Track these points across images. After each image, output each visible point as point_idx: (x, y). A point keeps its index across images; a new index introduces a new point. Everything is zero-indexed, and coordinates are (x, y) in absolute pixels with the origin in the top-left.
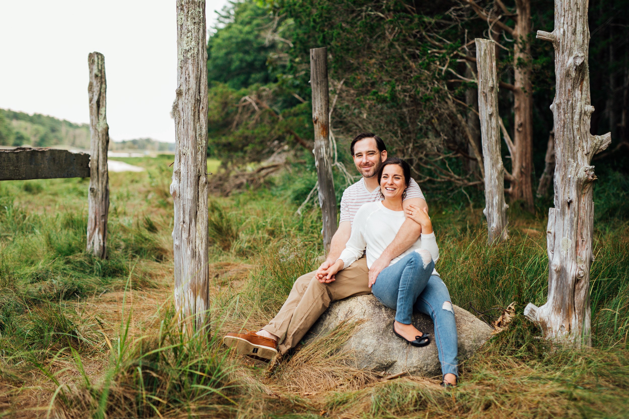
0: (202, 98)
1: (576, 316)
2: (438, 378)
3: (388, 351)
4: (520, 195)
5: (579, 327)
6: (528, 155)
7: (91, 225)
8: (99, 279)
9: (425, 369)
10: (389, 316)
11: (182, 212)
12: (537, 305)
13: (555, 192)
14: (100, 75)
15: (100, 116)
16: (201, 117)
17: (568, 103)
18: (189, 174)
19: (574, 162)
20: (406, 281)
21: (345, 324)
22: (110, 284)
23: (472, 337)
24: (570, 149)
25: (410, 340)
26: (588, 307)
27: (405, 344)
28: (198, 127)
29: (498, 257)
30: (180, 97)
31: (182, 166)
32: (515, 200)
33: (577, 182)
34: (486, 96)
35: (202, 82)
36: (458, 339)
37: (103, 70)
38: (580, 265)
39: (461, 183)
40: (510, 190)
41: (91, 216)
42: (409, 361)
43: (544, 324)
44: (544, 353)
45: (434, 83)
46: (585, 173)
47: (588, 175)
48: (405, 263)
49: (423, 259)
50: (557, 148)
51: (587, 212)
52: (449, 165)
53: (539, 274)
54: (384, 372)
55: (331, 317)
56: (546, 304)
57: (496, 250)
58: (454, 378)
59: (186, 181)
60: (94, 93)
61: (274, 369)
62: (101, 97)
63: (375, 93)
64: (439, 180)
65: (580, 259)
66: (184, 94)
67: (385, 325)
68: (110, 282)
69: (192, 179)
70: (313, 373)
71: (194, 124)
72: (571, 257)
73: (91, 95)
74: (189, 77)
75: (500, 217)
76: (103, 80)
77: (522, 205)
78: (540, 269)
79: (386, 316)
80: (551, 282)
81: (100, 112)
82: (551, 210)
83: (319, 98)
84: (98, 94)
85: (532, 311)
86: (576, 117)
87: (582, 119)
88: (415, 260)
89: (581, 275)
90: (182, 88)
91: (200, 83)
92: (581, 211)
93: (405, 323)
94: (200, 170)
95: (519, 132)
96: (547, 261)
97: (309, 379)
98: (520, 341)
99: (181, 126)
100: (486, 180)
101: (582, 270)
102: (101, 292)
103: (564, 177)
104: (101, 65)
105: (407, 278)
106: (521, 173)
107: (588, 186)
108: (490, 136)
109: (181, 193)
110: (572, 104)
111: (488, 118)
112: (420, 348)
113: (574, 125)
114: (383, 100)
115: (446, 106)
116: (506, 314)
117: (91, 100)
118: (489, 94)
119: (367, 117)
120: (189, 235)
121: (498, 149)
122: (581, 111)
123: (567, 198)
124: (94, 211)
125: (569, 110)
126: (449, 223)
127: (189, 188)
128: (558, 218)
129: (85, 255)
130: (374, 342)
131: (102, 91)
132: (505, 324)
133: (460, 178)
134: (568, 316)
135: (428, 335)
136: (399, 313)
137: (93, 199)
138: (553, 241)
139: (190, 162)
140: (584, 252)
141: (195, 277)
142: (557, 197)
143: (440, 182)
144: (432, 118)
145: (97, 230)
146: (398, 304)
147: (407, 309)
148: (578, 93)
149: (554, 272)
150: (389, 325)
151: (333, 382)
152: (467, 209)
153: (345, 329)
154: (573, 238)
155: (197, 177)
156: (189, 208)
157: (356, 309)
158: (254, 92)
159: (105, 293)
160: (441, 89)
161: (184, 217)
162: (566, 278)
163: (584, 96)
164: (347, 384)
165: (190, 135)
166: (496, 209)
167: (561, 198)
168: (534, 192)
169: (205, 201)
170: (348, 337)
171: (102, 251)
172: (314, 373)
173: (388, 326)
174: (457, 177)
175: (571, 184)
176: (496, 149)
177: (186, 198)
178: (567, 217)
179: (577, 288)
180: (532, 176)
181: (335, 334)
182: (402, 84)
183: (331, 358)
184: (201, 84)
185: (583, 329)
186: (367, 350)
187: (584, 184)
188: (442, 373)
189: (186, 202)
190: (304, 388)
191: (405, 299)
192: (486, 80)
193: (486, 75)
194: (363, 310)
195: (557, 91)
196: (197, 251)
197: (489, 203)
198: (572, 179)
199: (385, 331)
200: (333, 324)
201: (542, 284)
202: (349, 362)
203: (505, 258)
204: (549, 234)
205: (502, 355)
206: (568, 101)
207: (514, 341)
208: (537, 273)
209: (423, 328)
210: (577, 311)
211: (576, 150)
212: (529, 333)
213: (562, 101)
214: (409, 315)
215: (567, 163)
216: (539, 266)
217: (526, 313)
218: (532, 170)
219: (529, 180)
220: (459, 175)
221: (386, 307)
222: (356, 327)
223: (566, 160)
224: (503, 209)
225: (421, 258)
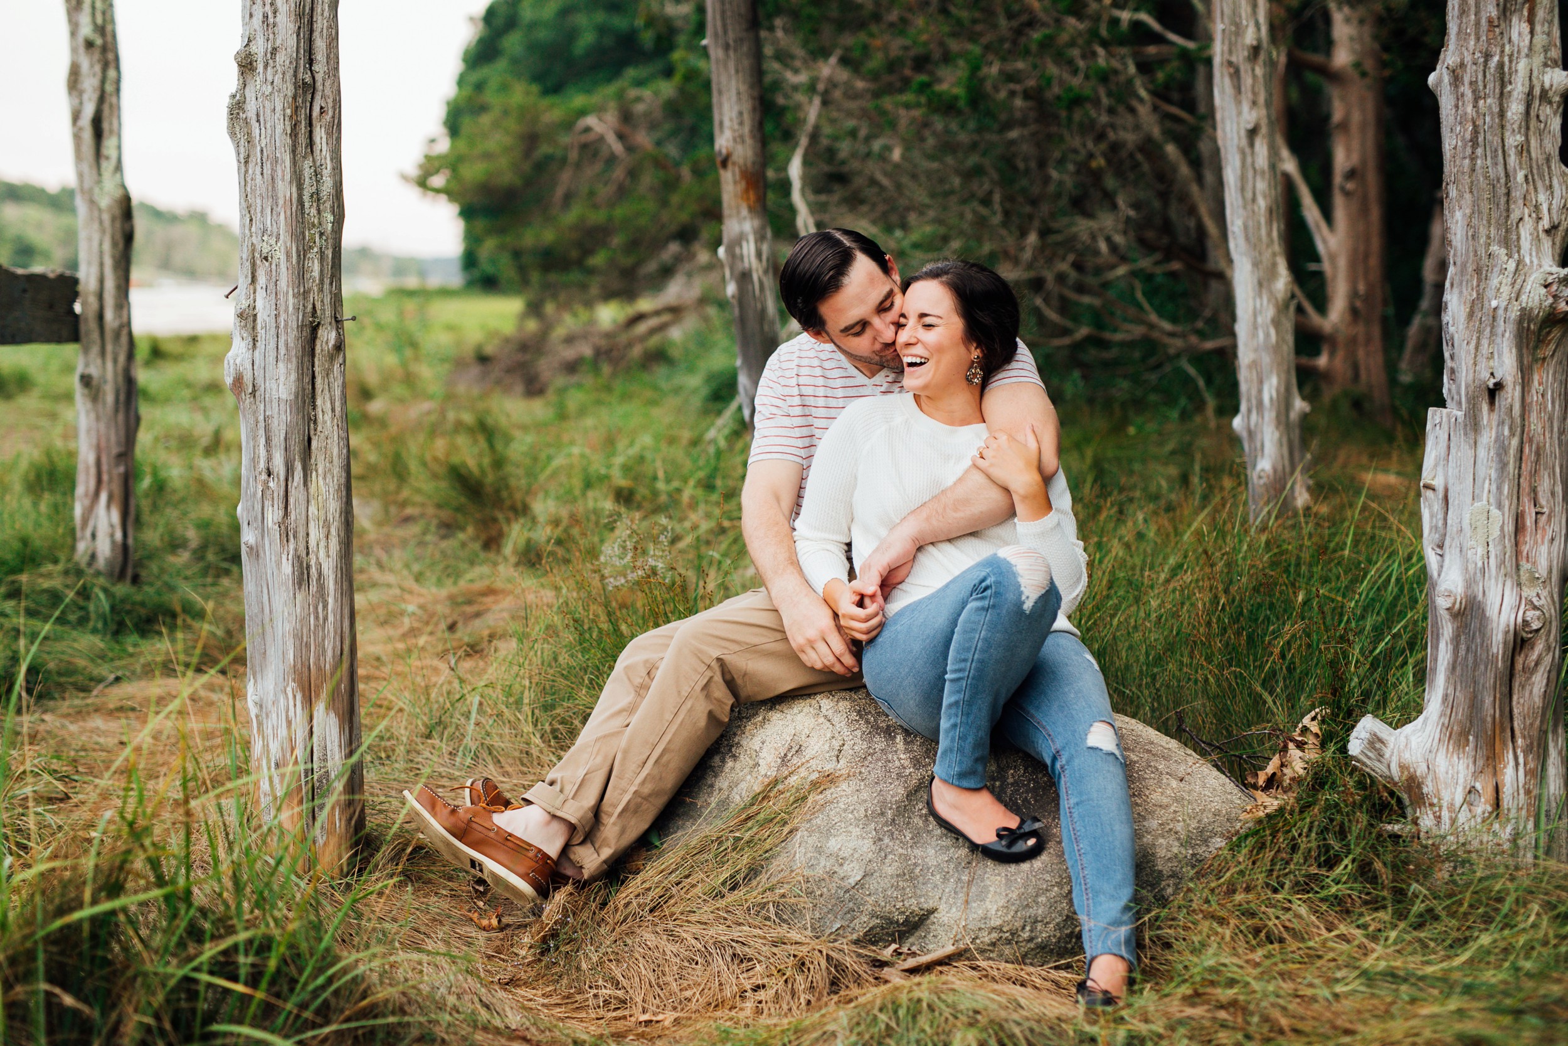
0: (319, 77)
1: (1516, 758)
2: (1068, 967)
3: (909, 875)
4: (1349, 374)
5: (1528, 792)
6: (1374, 261)
7: (87, 482)
8: (98, 642)
9: (1026, 935)
10: (916, 763)
11: (262, 441)
12: (1390, 724)
13: (1447, 355)
14: (99, 41)
15: (104, 164)
16: (317, 139)
17: (1486, 62)
18: (282, 319)
19: (1510, 256)
20: (968, 649)
21: (780, 787)
22: (131, 655)
23: (1179, 827)
24: (1495, 215)
25: (979, 840)
26: (1555, 726)
27: (963, 852)
28: (307, 172)
29: (1274, 564)
30: (249, 77)
31: (260, 294)
32: (1336, 390)
33: (1520, 321)
34: (1236, 75)
35: (318, 26)
36: (1137, 835)
37: (109, 28)
38: (1529, 592)
39: (1178, 343)
40: (1322, 361)
41: (86, 456)
42: (977, 910)
43: (1413, 784)
44: (1415, 886)
45: (1094, 54)
46: (1543, 291)
47: (1555, 297)
48: (965, 592)
49: (1023, 581)
50: (1452, 212)
51: (1551, 419)
52: (1144, 294)
53: (1402, 614)
54: (894, 946)
55: (738, 765)
56: (1421, 718)
57: (1268, 543)
58: (1120, 968)
59: (273, 345)
60: (85, 97)
61: (554, 935)
62: (106, 108)
63: (924, 87)
64: (1118, 337)
65: (1531, 573)
66: (260, 68)
67: (901, 791)
68: (131, 649)
69: (291, 337)
70: (670, 948)
71: (294, 162)
72: (1499, 567)
73: (77, 101)
74: (275, 12)
75: (1285, 441)
76: (110, 56)
77: (1357, 404)
78: (1405, 599)
79: (907, 763)
80: (1436, 647)
81: (105, 151)
82: (1434, 415)
83: (733, 92)
84: (95, 96)
85: (1375, 743)
86: (1515, 109)
87: (1533, 114)
88: (998, 583)
89: (1535, 626)
90: (253, 48)
91: (311, 31)
92: (1533, 417)
93: (965, 784)
94: (318, 306)
95: (1347, 194)
96: (1423, 577)
97: (658, 969)
98: (1336, 845)
99: (254, 169)
100: (1242, 328)
101: (1535, 608)
102: (100, 680)
103: (1475, 307)
104: (104, 13)
105: (970, 640)
106: (1354, 312)
107: (1556, 333)
108: (1249, 195)
109: (260, 381)
110: (1501, 65)
111: (1244, 142)
112: (1013, 868)
113: (1507, 134)
114: (948, 107)
115: (1129, 119)
116: (1294, 752)
117: (76, 117)
118: (1244, 68)
119: (903, 157)
120: (286, 513)
121: (1275, 234)
122: (1532, 88)
123: (1485, 375)
124: (94, 441)
125: (1492, 86)
126: (1144, 461)
127: (281, 365)
128: (1458, 439)
129: (66, 573)
130: (866, 846)
131: (109, 88)
132: (1286, 782)
133: (1179, 329)
134: (1491, 760)
135: (1037, 825)
136: (945, 753)
137: (89, 405)
138: (1441, 516)
139: (283, 284)
140: (1544, 549)
141: (308, 645)
142: (1453, 371)
143: (1123, 344)
144: (1091, 156)
145: (104, 497)
146: (944, 724)
147: (970, 739)
148: (1518, 29)
149: (1445, 615)
150: (917, 789)
151: (733, 979)
152: (1198, 419)
153: (774, 806)
154: (1507, 503)
155: (307, 332)
156: (283, 427)
157: (812, 741)
158: (612, 105)
159: (111, 684)
160: (1116, 72)
161: (269, 459)
162: (1483, 635)
163: (1540, 39)
164: (776, 984)
165: (281, 195)
166: (1269, 416)
167: (1465, 376)
168: (1391, 368)
169: (338, 404)
170: (786, 829)
171: (120, 559)
172: (675, 948)
173: (911, 794)
174: (1167, 326)
175: (1500, 330)
176: (1269, 234)
177: (275, 395)
178: (1487, 437)
179: (1519, 666)
180: (1384, 320)
181: (749, 818)
182: (1004, 59)
183: (731, 898)
184: (316, 34)
185: (1539, 797)
186: (841, 873)
187: (1541, 329)
188: (1082, 950)
189: (273, 410)
190: (639, 999)
191: (966, 706)
192: (1238, 25)
193: (1235, 12)
194: (836, 744)
195: (1452, 27)
196: (313, 563)
197: (1249, 400)
198: (1501, 312)
199: (903, 810)
200: (743, 785)
201: (1412, 645)
202: (785, 913)
203: (1298, 565)
204: (1429, 493)
205: (1275, 891)
206: (1487, 56)
207: (1314, 844)
208: (1393, 613)
209: (1025, 800)
210: (1520, 741)
211: (1514, 216)
212: (1363, 818)
213: (1468, 59)
214: (977, 760)
215: (1485, 260)
216: (1401, 590)
217: (1355, 747)
218: (1385, 303)
219: (1376, 331)
220: (1174, 320)
221: (907, 732)
222: (811, 799)
223: (1482, 251)
224: (1294, 415)
225: (1014, 575)
